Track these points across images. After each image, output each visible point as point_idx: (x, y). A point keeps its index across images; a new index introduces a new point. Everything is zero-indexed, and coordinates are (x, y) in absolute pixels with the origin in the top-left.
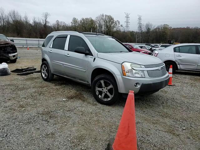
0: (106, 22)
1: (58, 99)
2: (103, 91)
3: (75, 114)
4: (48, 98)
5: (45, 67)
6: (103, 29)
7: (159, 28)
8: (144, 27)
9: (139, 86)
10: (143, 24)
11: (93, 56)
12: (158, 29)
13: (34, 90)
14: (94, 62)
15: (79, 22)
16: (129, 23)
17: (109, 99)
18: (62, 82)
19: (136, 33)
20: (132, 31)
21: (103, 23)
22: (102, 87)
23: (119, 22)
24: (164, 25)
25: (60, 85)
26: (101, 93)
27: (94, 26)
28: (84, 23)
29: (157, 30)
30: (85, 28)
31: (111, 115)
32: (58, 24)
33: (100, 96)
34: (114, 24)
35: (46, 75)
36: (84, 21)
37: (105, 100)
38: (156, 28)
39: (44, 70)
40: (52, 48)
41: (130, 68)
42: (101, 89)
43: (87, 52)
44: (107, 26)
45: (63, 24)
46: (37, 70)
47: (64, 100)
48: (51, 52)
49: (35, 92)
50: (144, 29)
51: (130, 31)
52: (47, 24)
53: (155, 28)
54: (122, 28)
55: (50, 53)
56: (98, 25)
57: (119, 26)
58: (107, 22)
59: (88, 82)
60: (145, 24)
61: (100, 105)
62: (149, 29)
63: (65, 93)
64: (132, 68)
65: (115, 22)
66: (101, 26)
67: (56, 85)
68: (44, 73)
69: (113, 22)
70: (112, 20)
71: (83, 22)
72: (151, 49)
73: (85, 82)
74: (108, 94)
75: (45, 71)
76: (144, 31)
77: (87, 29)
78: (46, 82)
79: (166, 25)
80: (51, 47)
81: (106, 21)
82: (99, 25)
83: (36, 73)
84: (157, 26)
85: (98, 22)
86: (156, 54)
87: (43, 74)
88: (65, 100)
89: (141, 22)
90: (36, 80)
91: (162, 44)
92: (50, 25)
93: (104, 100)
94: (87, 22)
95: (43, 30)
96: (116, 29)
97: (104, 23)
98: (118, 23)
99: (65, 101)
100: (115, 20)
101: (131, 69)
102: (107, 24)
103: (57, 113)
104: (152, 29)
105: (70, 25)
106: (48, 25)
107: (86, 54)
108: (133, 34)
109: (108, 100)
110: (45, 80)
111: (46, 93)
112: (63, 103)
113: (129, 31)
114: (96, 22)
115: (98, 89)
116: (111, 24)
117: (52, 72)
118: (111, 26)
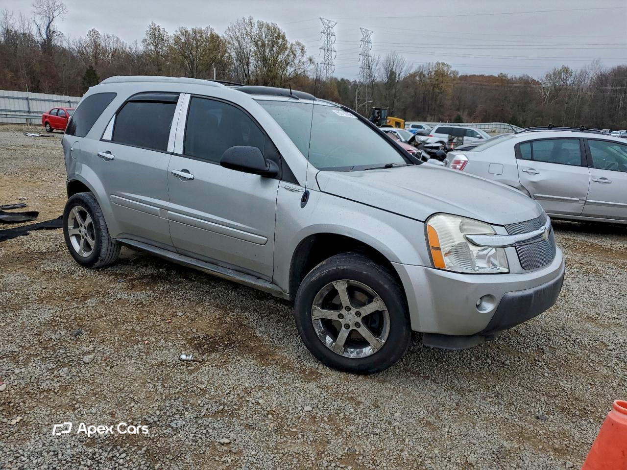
0: (260, 45)
1: (159, 356)
2: (343, 322)
3: (249, 426)
4: (117, 351)
5: (83, 215)
6: (252, 67)
7: (421, 74)
8: (379, 69)
9: (489, 307)
10: (376, 57)
11: (298, 184)
12: (420, 77)
13: (45, 315)
14: (303, 206)
15: (172, 41)
16: (333, 54)
17: (367, 351)
18: (154, 272)
19: (355, 85)
20: (342, 80)
21: (250, 48)
22: (337, 307)
23: (302, 50)
24: (438, 64)
25: (148, 284)
26: (331, 328)
27: (222, 56)
28: (187, 44)
29: (417, 78)
30: (192, 63)
31: (390, 423)
32: (97, 46)
33: (329, 339)
34: (288, 55)
35: (87, 246)
36: (187, 39)
37: (352, 356)
38: (415, 73)
39: (77, 225)
40: (113, 140)
41: (459, 239)
42: (332, 315)
43: (272, 167)
44: (264, 60)
45: (112, 46)
46: (42, 218)
47: (183, 357)
48: (108, 159)
49: (53, 324)
50: (380, 76)
51: (336, 79)
52: (56, 42)
53: (412, 71)
54: (312, 66)
55: (102, 163)
56: (234, 54)
57: (304, 59)
58: (263, 45)
59: (272, 283)
60: (383, 59)
61: (330, 377)
62: (392, 75)
63: (176, 321)
64: (467, 238)
65: (289, 46)
66: (243, 58)
67: (133, 286)
68: (78, 237)
69: (283, 48)
70: (280, 41)
71: (183, 40)
72: (413, 139)
73: (260, 284)
74: (364, 332)
75: (84, 231)
76: (379, 80)
77: (200, 67)
78: (89, 273)
79: (443, 64)
80: (108, 135)
81: (260, 43)
82: (237, 55)
83: (40, 234)
84: (418, 66)
85: (237, 44)
86: (458, 162)
87: (74, 241)
88: (190, 358)
89: (371, 53)
90: (47, 265)
91: (439, 125)
92: (65, 45)
93: (345, 355)
94: (197, 41)
95: (40, 62)
96: (293, 69)
97: (254, 49)
98: (298, 52)
99: (188, 363)
100: (291, 40)
101: (464, 240)
102: (264, 51)
103: (175, 430)
104: (403, 75)
105: (141, 48)
106: (59, 44)
107: (267, 175)
108: (346, 89)
109: (362, 355)
110: (87, 264)
111: (102, 324)
112: (185, 376)
113: (332, 78)
114: (229, 43)
115: (319, 313)
116: (278, 53)
117: (114, 235)
118: (276, 60)
